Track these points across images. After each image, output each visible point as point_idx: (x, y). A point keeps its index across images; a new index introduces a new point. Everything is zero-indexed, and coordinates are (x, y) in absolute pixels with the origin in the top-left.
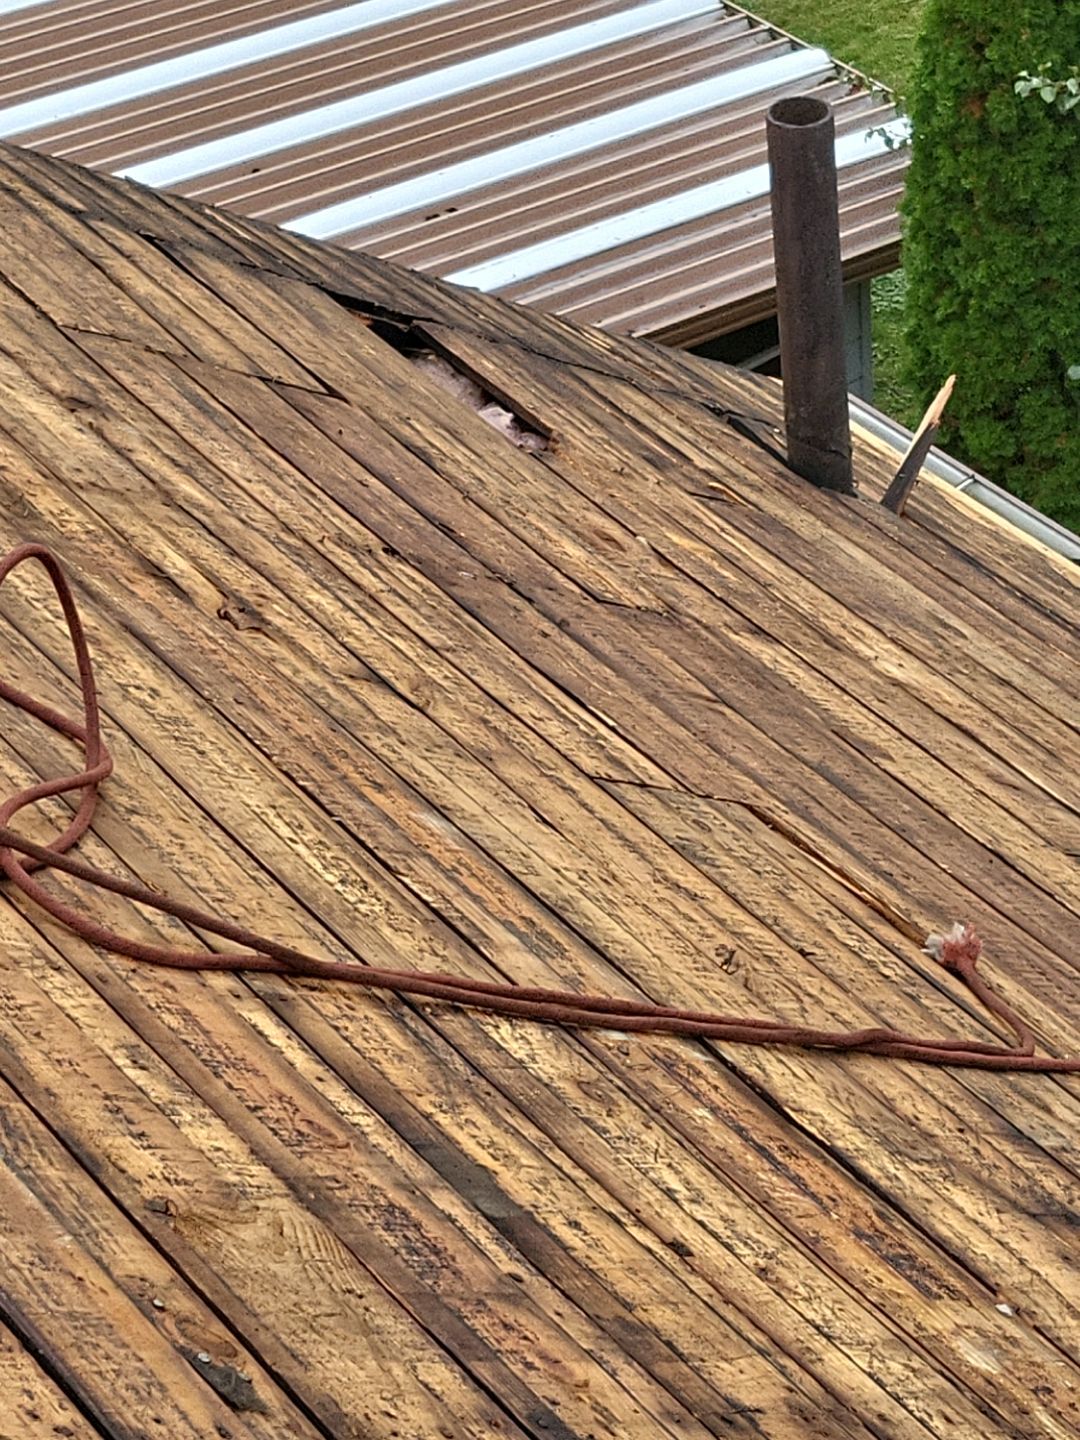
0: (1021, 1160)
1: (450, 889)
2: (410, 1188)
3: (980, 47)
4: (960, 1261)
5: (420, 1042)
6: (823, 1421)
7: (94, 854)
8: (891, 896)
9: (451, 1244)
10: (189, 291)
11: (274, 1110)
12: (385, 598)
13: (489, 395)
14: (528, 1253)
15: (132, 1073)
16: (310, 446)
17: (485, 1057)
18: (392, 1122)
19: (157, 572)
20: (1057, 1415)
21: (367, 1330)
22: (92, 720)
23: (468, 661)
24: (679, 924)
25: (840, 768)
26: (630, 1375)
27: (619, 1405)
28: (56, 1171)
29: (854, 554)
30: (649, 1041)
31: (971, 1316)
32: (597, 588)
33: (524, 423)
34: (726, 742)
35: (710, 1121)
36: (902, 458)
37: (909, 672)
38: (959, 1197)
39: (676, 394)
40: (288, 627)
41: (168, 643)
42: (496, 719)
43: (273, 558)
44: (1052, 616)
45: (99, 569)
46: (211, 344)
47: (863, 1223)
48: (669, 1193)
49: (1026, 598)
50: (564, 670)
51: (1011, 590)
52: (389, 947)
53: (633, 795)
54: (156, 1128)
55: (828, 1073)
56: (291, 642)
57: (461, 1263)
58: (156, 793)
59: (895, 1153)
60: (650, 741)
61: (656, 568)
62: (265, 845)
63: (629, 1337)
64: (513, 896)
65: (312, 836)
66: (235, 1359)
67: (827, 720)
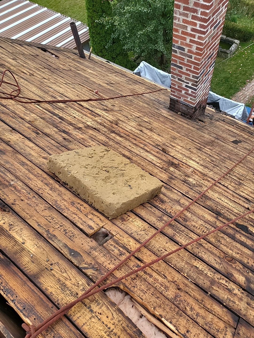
0: (102, 106)
1: (53, 94)
2: (51, 116)
4: (98, 114)
5: (51, 106)
6: (87, 127)
7: (20, 95)
8: (91, 89)
9: (55, 120)
10: (23, 48)
11: (39, 112)
12: (45, 72)
13: (53, 54)
14: (62, 119)
15: (26, 112)
16: (36, 60)
17: (57, 106)
18: (50, 112)
19: (23, 72)
20: (106, 124)
21: (48, 127)
22: (18, 85)
23: (53, 76)
24: (73, 94)
25: (86, 80)
26: (71, 127)
27: (70, 129)
28: (20, 120)
29: (86, 63)
30: (71, 103)
31: (99, 118)
32: (64, 69)
33: (56, 56)
34: (76, 79)
35: (77, 108)
36: (89, 55)
37: (92, 72)
38: (97, 110)
39: (69, 52)
40: (36, 75)
41: (25, 78)
42: (56, 80)
43: (34, 70)
44: (103, 66)
45: (18, 73)
46: (26, 53)
47: (90, 113)
48: (73, 113)
49: (101, 65)
50: (61, 75)
51: (100, 64)
52: (48, 99)
53: (68, 84)
54: (28, 115)
55: (86, 103)
56: (36, 76)
57: (56, 121)
58: (25, 90)
59: (92, 107)
60: (69, 80)
61: (69, 66)
62: (36, 93)
63: (71, 124)
64: (58, 94)
65: (40, 91)
66: (37, 131)
67: (85, 76)
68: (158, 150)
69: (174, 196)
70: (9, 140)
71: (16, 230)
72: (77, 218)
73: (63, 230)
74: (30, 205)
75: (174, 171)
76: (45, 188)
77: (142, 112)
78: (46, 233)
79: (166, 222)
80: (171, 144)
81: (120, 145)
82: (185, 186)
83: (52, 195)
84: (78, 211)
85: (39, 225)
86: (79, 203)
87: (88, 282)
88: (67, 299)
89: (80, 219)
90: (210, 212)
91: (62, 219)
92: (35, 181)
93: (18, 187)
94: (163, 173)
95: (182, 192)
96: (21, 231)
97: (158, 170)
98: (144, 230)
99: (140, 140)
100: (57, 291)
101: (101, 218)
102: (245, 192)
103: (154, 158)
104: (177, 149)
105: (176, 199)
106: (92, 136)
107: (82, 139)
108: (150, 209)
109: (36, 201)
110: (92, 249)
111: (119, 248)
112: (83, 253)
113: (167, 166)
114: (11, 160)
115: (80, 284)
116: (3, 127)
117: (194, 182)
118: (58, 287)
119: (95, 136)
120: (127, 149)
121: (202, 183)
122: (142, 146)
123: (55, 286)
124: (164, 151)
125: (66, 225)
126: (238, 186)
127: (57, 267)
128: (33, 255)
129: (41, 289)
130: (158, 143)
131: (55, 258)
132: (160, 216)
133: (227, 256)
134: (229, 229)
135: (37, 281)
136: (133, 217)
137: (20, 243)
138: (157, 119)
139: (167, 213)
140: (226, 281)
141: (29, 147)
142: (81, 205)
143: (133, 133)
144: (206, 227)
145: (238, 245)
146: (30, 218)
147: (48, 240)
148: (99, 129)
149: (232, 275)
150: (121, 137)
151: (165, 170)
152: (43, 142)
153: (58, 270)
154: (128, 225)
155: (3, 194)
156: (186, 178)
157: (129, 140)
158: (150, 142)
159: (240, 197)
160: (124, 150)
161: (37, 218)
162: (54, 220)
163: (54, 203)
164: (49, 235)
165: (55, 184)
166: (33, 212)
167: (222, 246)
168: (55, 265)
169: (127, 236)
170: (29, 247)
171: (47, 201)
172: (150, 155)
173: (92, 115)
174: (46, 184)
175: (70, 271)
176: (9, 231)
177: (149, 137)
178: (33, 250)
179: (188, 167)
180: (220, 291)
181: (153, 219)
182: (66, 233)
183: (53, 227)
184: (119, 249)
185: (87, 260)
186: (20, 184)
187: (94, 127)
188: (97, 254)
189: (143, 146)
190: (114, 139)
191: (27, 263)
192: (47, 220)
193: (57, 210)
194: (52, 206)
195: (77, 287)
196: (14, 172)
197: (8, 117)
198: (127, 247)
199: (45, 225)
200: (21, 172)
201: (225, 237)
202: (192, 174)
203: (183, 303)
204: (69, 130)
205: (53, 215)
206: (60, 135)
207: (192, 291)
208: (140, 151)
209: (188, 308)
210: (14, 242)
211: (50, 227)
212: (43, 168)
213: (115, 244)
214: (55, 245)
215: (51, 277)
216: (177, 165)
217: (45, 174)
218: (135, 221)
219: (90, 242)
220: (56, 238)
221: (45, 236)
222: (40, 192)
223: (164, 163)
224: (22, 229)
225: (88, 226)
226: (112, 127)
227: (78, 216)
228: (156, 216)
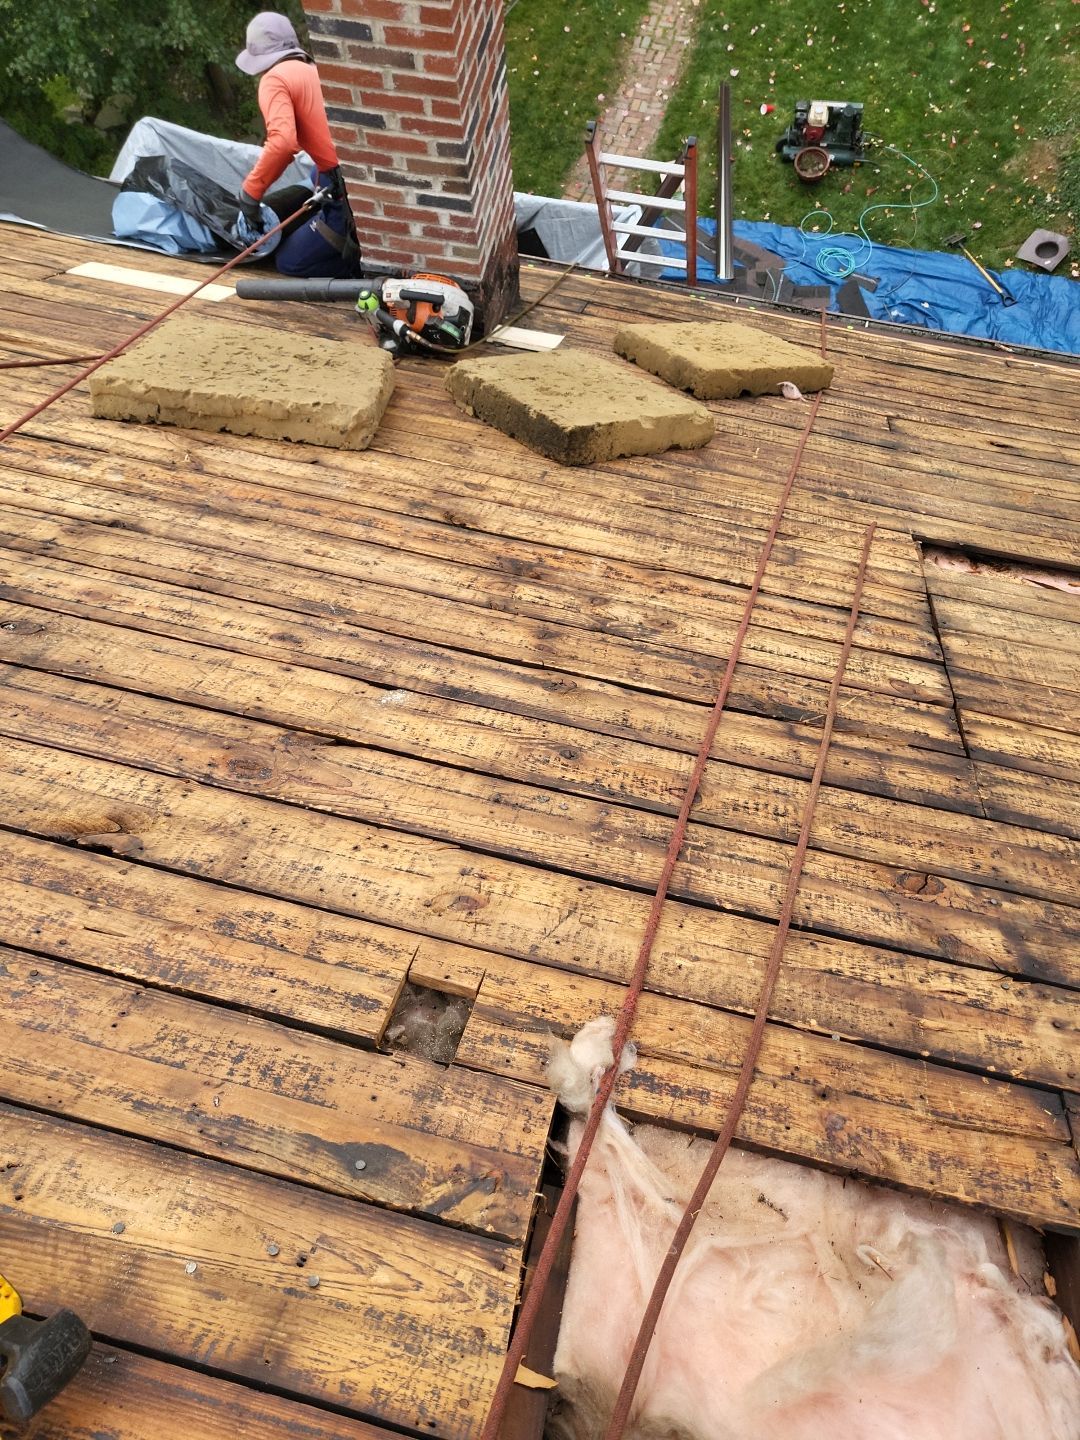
68: (431, 528)
69: (596, 709)
71: (49, 1181)
72: (284, 989)
73: (255, 1075)
74: (42, 1028)
75: (542, 598)
76: (58, 908)
78: (192, 1130)
79: (629, 836)
80: (465, 479)
81: (268, 564)
82: (614, 645)
83: (113, 926)
84: (271, 952)
85: (139, 1106)
86: (250, 915)
87: (493, 1256)
88: (453, 1382)
89: (298, 984)
90: (755, 720)
91: (224, 1024)
94: (507, 626)
95: (614, 679)
96: (75, 1175)
97: (481, 621)
98: (570, 912)
99: (334, 505)
100: (392, 1369)
101: (380, 940)
102: (827, 582)
103: (436, 572)
104: (500, 496)
105: (609, 717)
106: (125, 566)
107: (88, 594)
108: (543, 807)
109: (57, 994)
110: (424, 1097)
111: (526, 1037)
112: (400, 1136)
113: (502, 586)
115: (466, 1283)
117: (637, 618)
118: (386, 1346)
119: (137, 560)
120: (303, 572)
121: (665, 609)
122: (357, 531)
123: (372, 1349)
124: (451, 521)
125: (256, 1043)
126: (791, 568)
127: (330, 1260)
128: (198, 1259)
129: (324, 1398)
130: (411, 494)
131: (300, 1225)
132: (595, 819)
133: (902, 872)
134: (853, 760)
135: (284, 1374)
136: (502, 874)
137: (106, 1234)
139: (613, 794)
140: (952, 976)
142: (265, 921)
143: (290, 484)
144: (777, 792)
145: (916, 814)
146: (76, 1092)
147: (223, 1156)
148: (133, 520)
149: (957, 942)
150: (249, 519)
151: (506, 610)
153: (341, 1271)
154: (500, 919)
156: (598, 610)
157: (291, 526)
158: (381, 502)
159: (821, 613)
160: (296, 581)
161: (110, 1076)
162: (190, 1044)
163: (142, 962)
164: (214, 1131)
165: (95, 866)
166: (74, 1058)
167: (865, 841)
168: (318, 1252)
169: (523, 967)
170: (155, 1230)
171: (106, 967)
172: (412, 561)
173: (69, 461)
174: (54, 887)
175: (394, 1246)
176: (20, 1205)
177: (361, 478)
178: (183, 1234)
179: (583, 559)
180: (954, 1025)
181: (577, 849)
182: (278, 1081)
183: (207, 1084)
184: (527, 1044)
185: (434, 1159)
187: (108, 516)
188: (454, 1111)
189: (360, 528)
190: (223, 543)
191: (196, 1315)
192: (158, 1060)
193: (177, 992)
194: (146, 985)
195: (464, 1301)
198: (548, 1016)
199: (168, 1090)
201: (859, 799)
202: (609, 582)
203: (864, 1144)
204: (5, 573)
205: (171, 1025)
207: (868, 1080)
208: (364, 558)
209: (893, 1155)
210: (76, 1248)
211: (194, 1090)
213: (498, 1031)
214: (264, 1164)
215: (331, 1321)
216: (537, 565)
217: (22, 841)
218: (517, 886)
219: (401, 1072)
220: (251, 1127)
221: (195, 1143)
222: (49, 938)
223: (484, 579)
224: (71, 1163)
225: (348, 1004)
226: (184, 486)
227: (284, 978)
228: (579, 826)
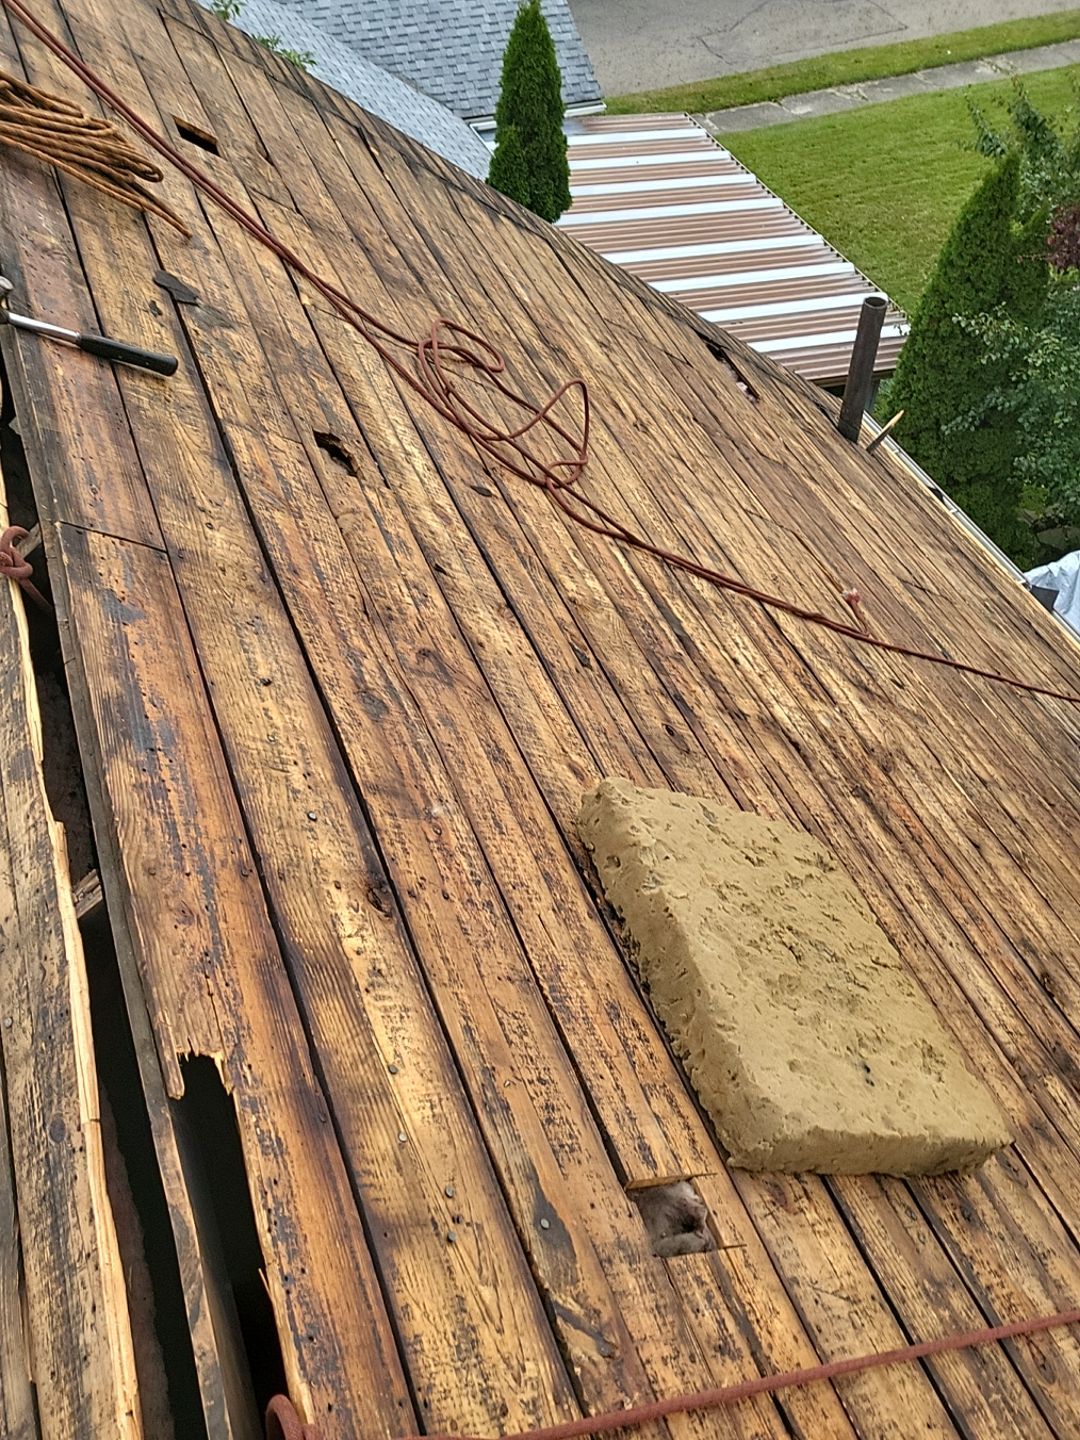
0: (855, 667)
1: (688, 531)
2: (653, 618)
3: (943, 303)
4: (827, 692)
5: (667, 575)
6: (769, 725)
7: (575, 487)
8: (835, 574)
9: (662, 638)
10: (649, 318)
11: (615, 582)
12: (690, 434)
13: (741, 378)
14: (685, 648)
15: (573, 558)
16: (677, 379)
17: (687, 586)
18: (652, 597)
19: (617, 406)
20: (845, 746)
21: (629, 655)
22: (585, 446)
23: (713, 462)
24: (762, 564)
25: (829, 530)
26: (709, 692)
27: (704, 700)
28: (543, 580)
29: (852, 463)
30: (741, 596)
31: (826, 709)
32: (761, 450)
33: (750, 391)
34: (792, 511)
35: (756, 625)
36: (876, 436)
37: (861, 507)
38: (831, 672)
39: (805, 395)
40: (656, 435)
41: (615, 429)
42: (717, 483)
43: (656, 411)
44: (915, 502)
45: (598, 399)
46: (652, 337)
47: (797, 671)
48: (737, 644)
49: (907, 494)
50: (744, 474)
51: (903, 489)
52: (664, 544)
53: (757, 519)
54: (577, 577)
55: (799, 623)
56: (655, 440)
57: (664, 645)
58: (600, 475)
59: (814, 653)
60: (767, 504)
61: (783, 449)
62: (632, 501)
63: (712, 682)
64: (708, 539)
65: (647, 502)
66: (586, 651)
67: (829, 513)
68: (1021, 969)
69: (1027, 1219)
70: (482, 638)
71: (388, 1003)
72: (609, 1084)
73: (541, 1100)
74: (465, 932)
75: (1065, 1104)
76: (537, 889)
77: (1006, 765)
78: (479, 1077)
79: (955, 1322)
81: (871, 866)
83: (554, 933)
84: (624, 1057)
85: (468, 1029)
86: (635, 1025)
87: (559, 1388)
88: (461, 1405)
89: (619, 1092)
91: (555, 1056)
92: (513, 845)
93: (452, 836)
94: (1012, 1087)
95: (1068, 1222)
96: (402, 1017)
97: (994, 1062)
98: (848, 1299)
99: (960, 882)
100: (438, 1343)
101: (696, 1138)
103: (992, 997)
105: (1032, 1237)
106: (775, 771)
107: (735, 762)
108: (906, 1219)
109: (490, 927)
110: (623, 1249)
111: (726, 1315)
112: (583, 1244)
113: (1040, 1062)
114: (462, 719)
115: (528, 1374)
116: (480, 581)
118: (449, 1330)
119: (787, 776)
120: (892, 895)
122: (960, 913)
123: (441, 1318)
124: (1045, 982)
125: (560, 1087)
127: (470, 1241)
128: (410, 1139)
129: (391, 1297)
130: (1031, 936)
131: (477, 1204)
132: (939, 1277)
135: (387, 1253)
136: (823, 1212)
137: (383, 1061)
138: (1061, 828)
139: (974, 1283)
141: (537, 697)
142: (640, 1038)
143: (942, 839)
146: (446, 982)
147: (479, 1112)
148: (809, 753)
150: (888, 830)
151: (1023, 1077)
152: (593, 704)
153: (470, 1257)
154: (791, 1233)
155: (393, 837)
157: (913, 861)
158: (999, 915)
160: (880, 894)
161: (469, 997)
162: (525, 1038)
163: (548, 968)
164: (489, 1094)
165: (579, 895)
166: (464, 965)
168: (470, 1229)
169: (774, 1280)
170: (407, 1096)
171: (527, 947)
172: (982, 972)
173: (805, 685)
174: (547, 877)
175: (512, 1291)
176: (364, 994)
177: (1000, 888)
178: (417, 1117)
181: (902, 1275)
182: (550, 1121)
183: (512, 1069)
184: (723, 1321)
185: (590, 1286)
186: (460, 827)
187: (796, 737)
188: (631, 1283)
189: (965, 915)
190: (855, 824)
191: (380, 1160)
192: (501, 1024)
193: (549, 1007)
194: (537, 978)
195: (515, 1380)
196: (457, 770)
197: (507, 549)
198: (756, 1328)
199: (490, 1044)
200: (479, 782)
204: (699, 704)
205: (527, 1017)
206: (661, 708)
208: (946, 933)
210: (365, 1047)
211: (503, 1062)
212: (558, 808)
213: (713, 1287)
214: (495, 1146)
215: (438, 1271)
217: (556, 836)
218: (827, 1234)
219: (624, 1216)
220: (509, 1120)
221: (474, 1087)
222: (517, 897)
223: (1028, 1041)
224: (407, 1010)
225: (637, 1142)
226: (864, 769)
227: (616, 1079)
228: (920, 1264)
